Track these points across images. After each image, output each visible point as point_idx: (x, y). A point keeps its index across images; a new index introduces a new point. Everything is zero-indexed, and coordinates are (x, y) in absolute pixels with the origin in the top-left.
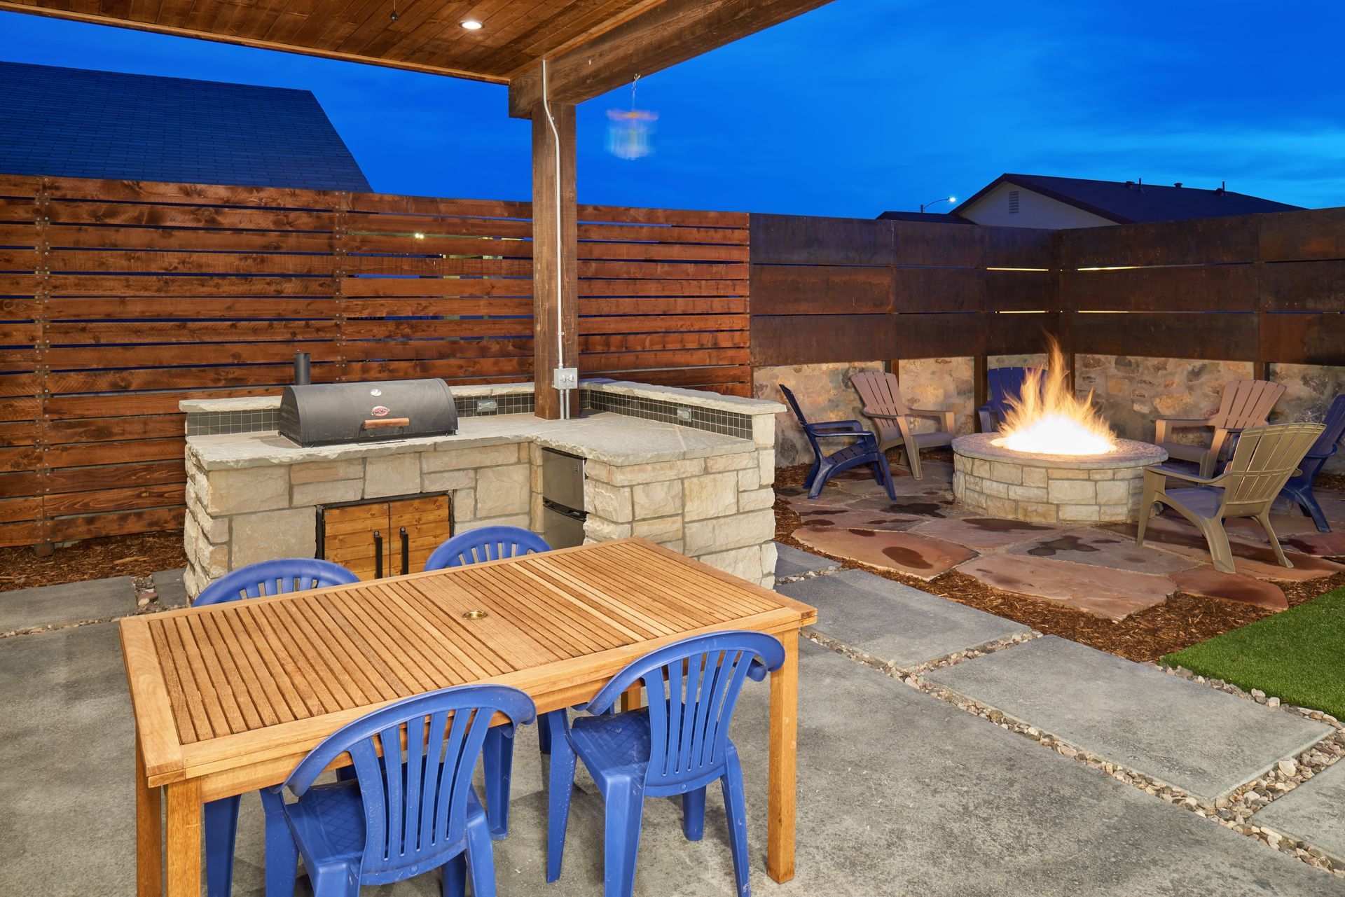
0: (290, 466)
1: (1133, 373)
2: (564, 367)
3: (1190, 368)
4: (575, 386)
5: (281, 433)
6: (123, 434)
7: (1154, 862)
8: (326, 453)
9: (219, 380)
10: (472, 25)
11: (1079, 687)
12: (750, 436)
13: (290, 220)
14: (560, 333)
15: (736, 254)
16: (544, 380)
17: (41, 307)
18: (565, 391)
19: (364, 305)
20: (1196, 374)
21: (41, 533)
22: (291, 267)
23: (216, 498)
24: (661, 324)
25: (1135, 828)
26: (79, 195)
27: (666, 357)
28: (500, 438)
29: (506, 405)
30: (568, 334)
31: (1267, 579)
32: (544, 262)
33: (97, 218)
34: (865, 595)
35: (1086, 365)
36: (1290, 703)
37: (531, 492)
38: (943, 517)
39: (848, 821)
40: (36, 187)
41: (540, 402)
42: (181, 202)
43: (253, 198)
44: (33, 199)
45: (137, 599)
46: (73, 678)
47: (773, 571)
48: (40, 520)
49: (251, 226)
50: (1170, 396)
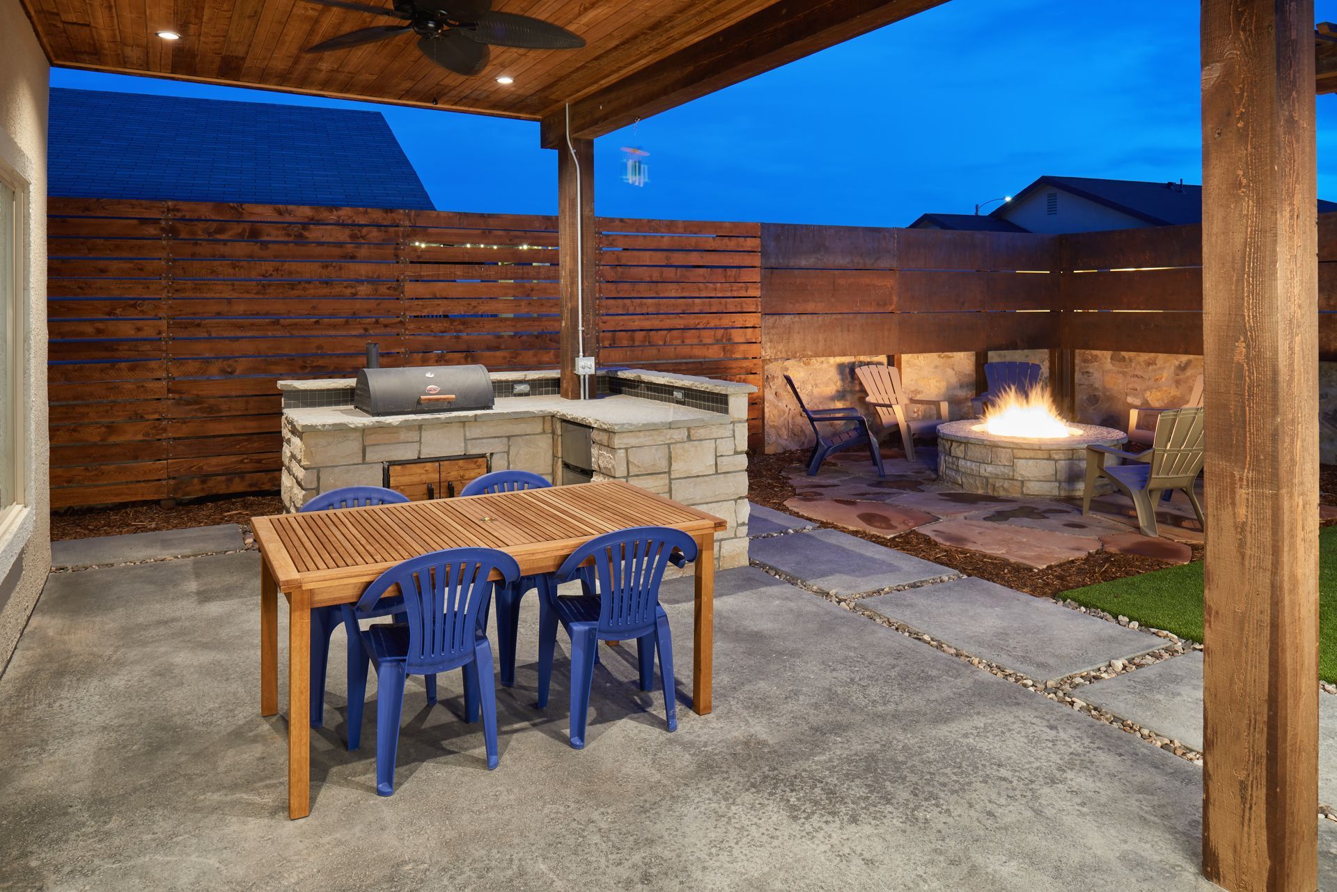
0: (364, 431)
1: (1126, 367)
2: (584, 356)
3: (1177, 363)
4: (593, 372)
5: (356, 407)
6: (229, 411)
7: (978, 713)
8: (390, 421)
9: (305, 367)
10: (505, 80)
11: (978, 611)
12: (726, 411)
13: (363, 234)
14: (580, 328)
15: (748, 260)
16: (567, 367)
17: (166, 307)
18: (584, 376)
19: (423, 305)
20: (1182, 368)
21: (166, 490)
22: (364, 273)
23: (309, 453)
24: (679, 322)
25: (974, 695)
26: (195, 216)
27: (685, 350)
28: (526, 412)
29: (538, 387)
30: (588, 329)
31: (1184, 541)
32: (567, 270)
33: (210, 234)
34: (829, 547)
35: (1085, 361)
36: (1145, 625)
37: (554, 456)
38: (923, 491)
39: (762, 684)
40: (162, 209)
41: (565, 385)
42: (276, 220)
43: (333, 217)
44: (160, 219)
45: (244, 539)
46: (202, 589)
47: (747, 522)
48: (165, 480)
49: (331, 240)
50: (1159, 389)
